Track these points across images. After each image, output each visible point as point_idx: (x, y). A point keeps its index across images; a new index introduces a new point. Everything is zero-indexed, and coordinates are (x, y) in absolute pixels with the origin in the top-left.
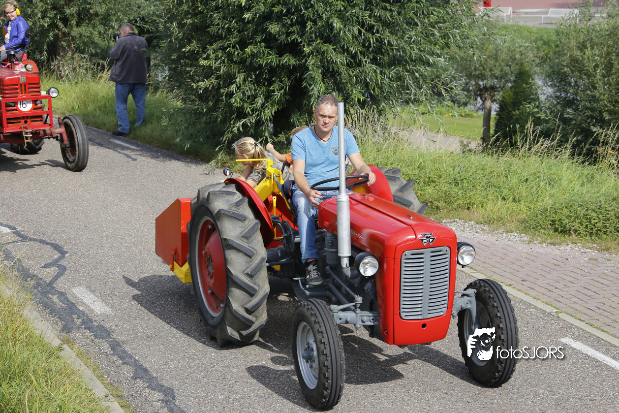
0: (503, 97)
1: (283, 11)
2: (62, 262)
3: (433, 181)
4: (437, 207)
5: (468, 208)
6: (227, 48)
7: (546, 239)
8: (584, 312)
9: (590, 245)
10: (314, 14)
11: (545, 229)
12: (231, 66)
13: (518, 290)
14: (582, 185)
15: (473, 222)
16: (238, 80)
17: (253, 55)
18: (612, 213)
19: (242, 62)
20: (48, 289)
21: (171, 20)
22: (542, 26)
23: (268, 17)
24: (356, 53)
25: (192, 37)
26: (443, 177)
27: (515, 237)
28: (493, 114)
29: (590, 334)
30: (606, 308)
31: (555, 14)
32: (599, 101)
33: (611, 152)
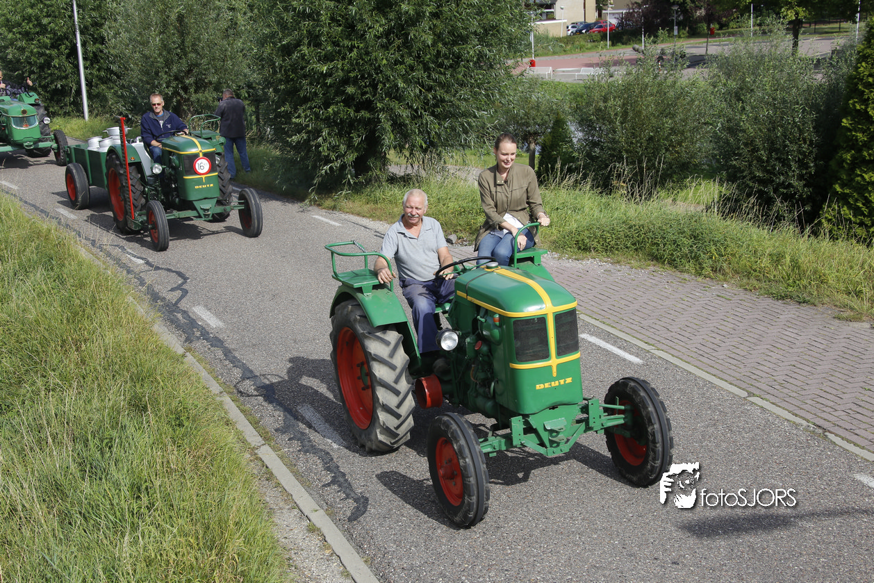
0: (544, 141)
1: (357, 76)
2: (185, 287)
6: (314, 108)
7: (572, 256)
8: (599, 312)
9: (605, 259)
10: (383, 78)
11: (571, 247)
12: (318, 123)
14: (601, 211)
16: (324, 133)
17: (335, 113)
18: (622, 233)
19: (328, 118)
20: (174, 308)
21: (267, 87)
22: (575, 82)
23: (346, 81)
24: (418, 108)
25: (286, 100)
28: (537, 155)
29: (603, 330)
30: (615, 309)
31: (585, 71)
32: (618, 142)
33: (623, 184)
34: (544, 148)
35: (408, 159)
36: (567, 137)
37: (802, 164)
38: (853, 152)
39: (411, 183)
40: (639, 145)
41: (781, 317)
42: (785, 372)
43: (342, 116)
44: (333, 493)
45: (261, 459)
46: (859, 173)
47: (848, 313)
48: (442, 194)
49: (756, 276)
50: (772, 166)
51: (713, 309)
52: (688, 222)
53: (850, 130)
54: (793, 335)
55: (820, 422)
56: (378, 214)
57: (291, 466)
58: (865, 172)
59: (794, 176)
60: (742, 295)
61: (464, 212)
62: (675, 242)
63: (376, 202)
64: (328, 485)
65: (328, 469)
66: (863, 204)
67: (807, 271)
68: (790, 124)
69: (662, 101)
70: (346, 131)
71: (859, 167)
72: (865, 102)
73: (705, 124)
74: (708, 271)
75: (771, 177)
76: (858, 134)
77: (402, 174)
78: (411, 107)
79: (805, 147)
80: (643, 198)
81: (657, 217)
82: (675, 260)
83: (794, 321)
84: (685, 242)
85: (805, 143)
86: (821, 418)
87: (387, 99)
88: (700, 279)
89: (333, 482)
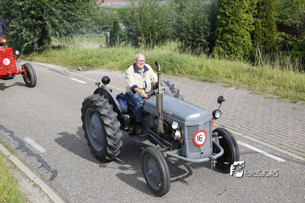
0: (111, 30)
3: (91, 58)
4: (93, 66)
5: (103, 65)
6: (18, 20)
10: (46, 7)
11: (126, 69)
12: (20, 26)
13: (119, 88)
15: (104, 69)
16: (24, 30)
17: (27, 22)
22: (120, 8)
23: (30, 9)
24: (61, 19)
25: (6, 18)
26: (94, 56)
27: (117, 72)
28: (108, 35)
31: (123, 4)
32: (139, 29)
33: (143, 44)
34: (111, 33)
35: (59, 39)
36: (119, 28)
37: (205, 33)
38: (222, 28)
39: (61, 49)
40: (146, 30)
41: (204, 88)
42: (208, 108)
43: (30, 23)
44: (43, 171)
45: (11, 161)
46: (225, 35)
47: (227, 85)
48: (74, 52)
49: (194, 74)
50: (195, 35)
51: (181, 87)
52: (168, 56)
53: (220, 20)
54: (209, 94)
55: (222, 124)
56: (49, 61)
57: (24, 162)
58: (226, 35)
59: (202, 38)
60: (190, 81)
61: (83, 58)
62: (164, 64)
63: (47, 57)
64: (40, 167)
65: (39, 161)
66: (227, 46)
67: (212, 70)
68: (200, 19)
69: (153, 13)
70: (33, 29)
71: (225, 33)
72: (224, 9)
73: (170, 21)
74: (177, 74)
75: (195, 39)
76: (223, 21)
77: (58, 45)
78: (58, 18)
79: (206, 27)
80: (151, 48)
81: (157, 55)
82: (165, 71)
83: (209, 89)
84: (168, 64)
85: (206, 26)
86: (222, 122)
87: (49, 15)
88: (174, 77)
89: (42, 166)
